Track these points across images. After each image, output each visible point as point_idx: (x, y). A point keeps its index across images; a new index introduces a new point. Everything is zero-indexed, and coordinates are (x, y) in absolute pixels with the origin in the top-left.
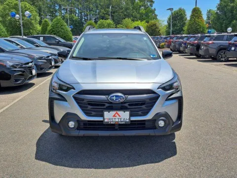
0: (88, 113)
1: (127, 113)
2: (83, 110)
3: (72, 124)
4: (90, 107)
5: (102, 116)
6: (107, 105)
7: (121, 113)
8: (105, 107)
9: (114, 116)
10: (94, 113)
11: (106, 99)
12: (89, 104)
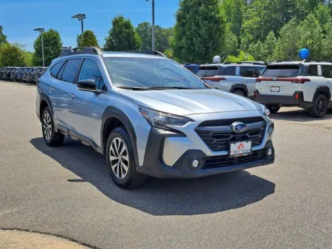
0: (213, 148)
1: (250, 143)
2: (207, 144)
3: (195, 163)
4: (215, 140)
5: (228, 149)
6: (232, 136)
7: (244, 143)
8: (229, 139)
9: (239, 148)
10: (219, 147)
11: (230, 129)
12: (214, 137)
